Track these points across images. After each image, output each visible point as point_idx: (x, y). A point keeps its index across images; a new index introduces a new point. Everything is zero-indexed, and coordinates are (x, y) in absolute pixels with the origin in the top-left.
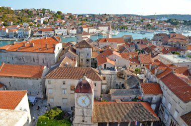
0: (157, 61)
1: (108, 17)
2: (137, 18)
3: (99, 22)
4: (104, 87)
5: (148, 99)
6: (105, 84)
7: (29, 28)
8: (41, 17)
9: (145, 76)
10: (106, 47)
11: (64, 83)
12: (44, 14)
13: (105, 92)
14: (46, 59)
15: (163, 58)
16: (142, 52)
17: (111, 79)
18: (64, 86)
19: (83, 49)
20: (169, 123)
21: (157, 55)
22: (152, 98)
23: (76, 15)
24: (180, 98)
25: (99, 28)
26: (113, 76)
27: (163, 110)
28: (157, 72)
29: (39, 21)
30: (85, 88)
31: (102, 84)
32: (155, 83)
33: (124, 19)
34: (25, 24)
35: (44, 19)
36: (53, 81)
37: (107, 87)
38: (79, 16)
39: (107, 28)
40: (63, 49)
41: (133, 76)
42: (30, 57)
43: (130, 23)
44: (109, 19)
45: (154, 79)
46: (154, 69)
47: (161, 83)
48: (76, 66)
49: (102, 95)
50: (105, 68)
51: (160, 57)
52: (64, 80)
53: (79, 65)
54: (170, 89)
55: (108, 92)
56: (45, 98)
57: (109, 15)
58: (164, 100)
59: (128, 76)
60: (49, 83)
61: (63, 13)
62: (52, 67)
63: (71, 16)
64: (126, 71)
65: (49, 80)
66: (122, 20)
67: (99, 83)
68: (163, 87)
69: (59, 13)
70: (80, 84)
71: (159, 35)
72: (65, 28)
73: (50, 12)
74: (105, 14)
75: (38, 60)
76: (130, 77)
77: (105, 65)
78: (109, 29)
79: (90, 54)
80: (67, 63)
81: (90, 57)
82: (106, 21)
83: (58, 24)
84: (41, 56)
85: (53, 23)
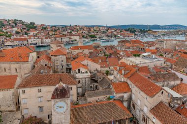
1: (78, 28)
2: (103, 28)
3: (71, 32)
4: (80, 90)
5: (120, 97)
6: (80, 87)
8: (13, 27)
9: (115, 77)
12: (16, 24)
13: (81, 95)
16: (110, 56)
17: (85, 82)
18: (40, 94)
19: (58, 57)
20: (141, 119)
21: (122, 58)
22: (123, 96)
23: (49, 26)
24: (146, 94)
26: (87, 80)
27: (134, 107)
28: (124, 72)
30: (61, 94)
31: (77, 88)
32: (124, 82)
33: (92, 29)
36: (27, 90)
37: (82, 90)
38: (52, 27)
39: (78, 37)
40: (38, 57)
41: (104, 78)
42: (1, 67)
43: (97, 32)
45: (123, 79)
46: (121, 70)
47: (129, 82)
48: (51, 73)
50: (79, 72)
52: (40, 88)
53: (55, 72)
54: (137, 86)
56: (18, 109)
57: (79, 26)
58: (133, 97)
59: (100, 78)
60: (24, 92)
61: (36, 24)
63: (44, 28)
64: (98, 74)
65: (23, 89)
66: (90, 30)
68: (131, 85)
69: (32, 24)
70: (56, 90)
72: (38, 38)
73: (23, 23)
74: (76, 26)
76: (102, 78)
77: (79, 70)
78: (80, 38)
79: (65, 61)
80: (42, 71)
81: (65, 63)
82: (77, 31)
83: (31, 34)
84: (14, 66)
85: (26, 33)
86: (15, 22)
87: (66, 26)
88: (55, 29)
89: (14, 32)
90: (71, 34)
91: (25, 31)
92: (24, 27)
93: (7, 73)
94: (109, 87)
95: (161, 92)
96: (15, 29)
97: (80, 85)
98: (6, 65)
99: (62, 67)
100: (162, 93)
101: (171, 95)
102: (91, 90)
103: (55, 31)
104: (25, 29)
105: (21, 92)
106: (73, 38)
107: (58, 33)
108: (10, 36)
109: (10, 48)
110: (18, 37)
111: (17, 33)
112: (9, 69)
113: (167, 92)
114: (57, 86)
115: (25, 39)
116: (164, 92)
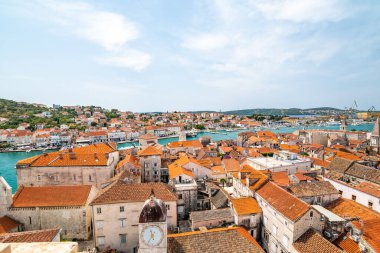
4: (181, 209)
5: (244, 221)
6: (182, 205)
11: (122, 209)
13: (183, 217)
14: (94, 174)
17: (190, 198)
18: (122, 215)
19: (149, 158)
22: (249, 220)
24: (286, 216)
26: (192, 192)
28: (250, 181)
30: (153, 215)
31: (178, 205)
36: (104, 208)
37: (185, 210)
38: (141, 115)
41: (219, 191)
42: (69, 173)
43: (207, 121)
46: (245, 178)
47: (258, 198)
50: (181, 182)
52: (122, 205)
56: (91, 237)
58: (265, 221)
59: (212, 191)
60: (99, 211)
63: (131, 117)
65: (98, 206)
69: (114, 111)
70: (146, 208)
75: (81, 176)
76: (215, 191)
79: (159, 164)
80: (126, 179)
81: (159, 168)
82: (177, 120)
83: (113, 125)
84: (87, 171)
85: (105, 125)
86: (92, 109)
87: (161, 114)
89: (89, 123)
90: (168, 124)
91: (105, 121)
92: (103, 116)
93: (77, 183)
94: (226, 205)
95: (309, 213)
96: (92, 119)
98: (76, 170)
99: (156, 173)
100: (311, 215)
101: (327, 219)
103: (146, 120)
105: (96, 211)
106: (171, 130)
107: (149, 123)
108: (83, 129)
109: (84, 145)
110: (95, 130)
111: (94, 124)
112: (79, 177)
113: (319, 213)
114: (147, 202)
115: (104, 133)
116: (314, 213)
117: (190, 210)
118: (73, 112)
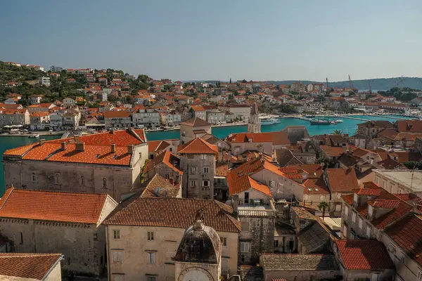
0: (370, 185)
1: (250, 86)
2: (317, 88)
3: (231, 98)
4: (247, 247)
6: (249, 240)
7: (77, 109)
8: (103, 85)
9: (345, 223)
10: (247, 152)
11: (150, 238)
12: (110, 80)
13: (247, 260)
14: (111, 178)
15: (386, 179)
16: (331, 164)
17: (262, 229)
18: (151, 245)
19: (196, 158)
23: (179, 83)
25: (232, 110)
26: (265, 222)
28: (375, 212)
29: (100, 96)
30: (198, 251)
31: (240, 240)
33: (286, 91)
34: (68, 101)
35: (110, 91)
36: (124, 230)
37: (253, 249)
39: (249, 110)
40: (151, 157)
41: (313, 223)
42: (75, 174)
44: (251, 91)
45: (368, 229)
46: (366, 206)
48: (179, 195)
49: (242, 268)
50: (248, 201)
51: (378, 175)
52: (151, 230)
53: (187, 195)
55: (255, 261)
57: (251, 82)
59: (302, 222)
60: (116, 235)
62: (124, 197)
64: (296, 210)
65: (116, 228)
66: (281, 93)
67: (233, 237)
68: (394, 251)
70: (187, 240)
71: (371, 124)
72: (155, 112)
73: (124, 77)
74: (244, 81)
75: (92, 180)
76: (308, 223)
77: (247, 195)
78: (253, 113)
79: (212, 169)
81: (212, 176)
82: (247, 95)
84: (101, 173)
85: (128, 100)
86: (110, 75)
88: (192, 90)
89: (105, 97)
90: (230, 102)
94: (326, 249)
97: (246, 235)
99: (206, 183)
102: (276, 252)
104: (127, 90)
106: (236, 112)
108: (96, 106)
109: (96, 132)
111: (111, 99)
112: (89, 181)
114: (190, 229)
115: (127, 114)
117: (261, 250)
118: (80, 79)
